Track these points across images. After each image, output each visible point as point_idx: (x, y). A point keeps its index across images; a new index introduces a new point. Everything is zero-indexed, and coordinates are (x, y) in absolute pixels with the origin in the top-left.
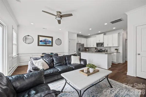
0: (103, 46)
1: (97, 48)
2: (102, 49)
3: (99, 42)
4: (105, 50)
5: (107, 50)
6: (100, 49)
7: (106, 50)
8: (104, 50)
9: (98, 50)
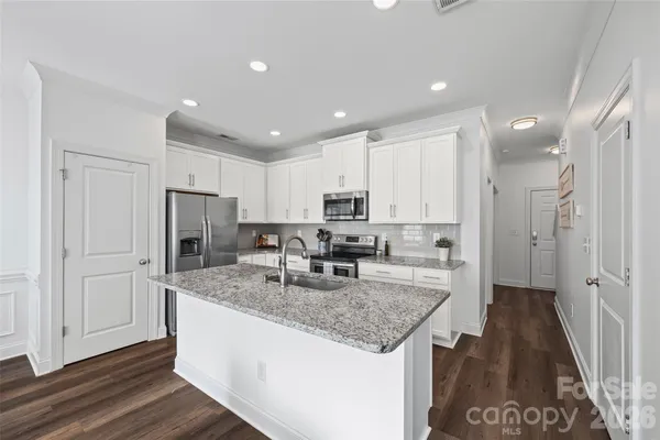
0: (367, 220)
1: (328, 228)
2: (355, 239)
3: (341, 190)
4: (375, 248)
5: (387, 247)
6: (349, 239)
7: (382, 247)
8: (372, 244)
9: (334, 241)
